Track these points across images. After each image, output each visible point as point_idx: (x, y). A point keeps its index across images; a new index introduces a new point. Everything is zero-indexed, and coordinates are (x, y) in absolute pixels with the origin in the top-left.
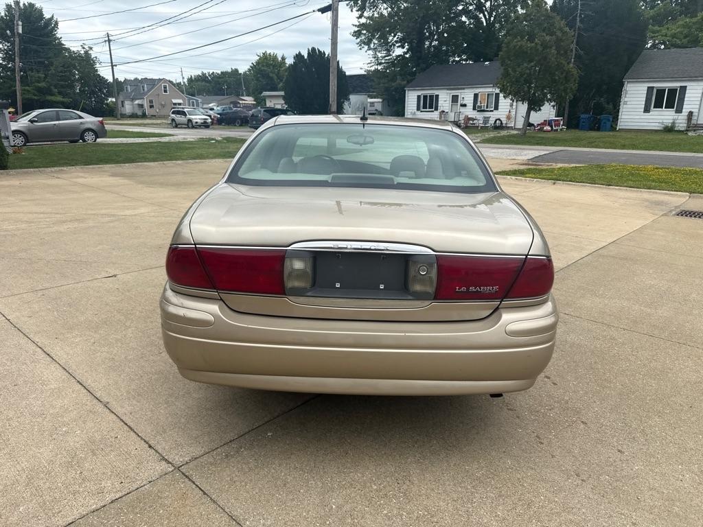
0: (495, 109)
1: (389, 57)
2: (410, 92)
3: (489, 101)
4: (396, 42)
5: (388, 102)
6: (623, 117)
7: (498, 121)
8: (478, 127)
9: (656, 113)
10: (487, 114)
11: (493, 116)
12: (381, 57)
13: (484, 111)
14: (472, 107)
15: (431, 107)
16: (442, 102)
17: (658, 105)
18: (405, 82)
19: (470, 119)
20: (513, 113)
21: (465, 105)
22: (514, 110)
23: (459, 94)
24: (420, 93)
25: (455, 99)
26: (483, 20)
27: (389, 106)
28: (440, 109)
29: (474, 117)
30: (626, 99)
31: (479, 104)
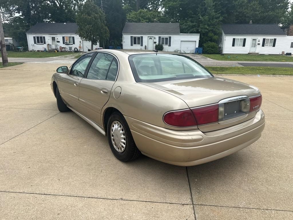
0: (73, 44)
1: (12, 17)
2: (29, 35)
3: (70, 41)
4: (15, 10)
5: (16, 39)
6: (124, 47)
7: (76, 49)
8: (67, 51)
9: (135, 46)
10: (71, 46)
11: (73, 47)
12: (7, 17)
13: (68, 44)
14: (62, 43)
15: (42, 42)
16: (48, 40)
17: (135, 43)
18: (25, 30)
19: (63, 48)
20: (82, 45)
21: (59, 42)
22: (82, 44)
23: (55, 37)
24: (34, 35)
25: (53, 39)
26: (57, 4)
27: (16, 41)
28: (47, 43)
29: (65, 47)
30: (124, 41)
31: (65, 41)
